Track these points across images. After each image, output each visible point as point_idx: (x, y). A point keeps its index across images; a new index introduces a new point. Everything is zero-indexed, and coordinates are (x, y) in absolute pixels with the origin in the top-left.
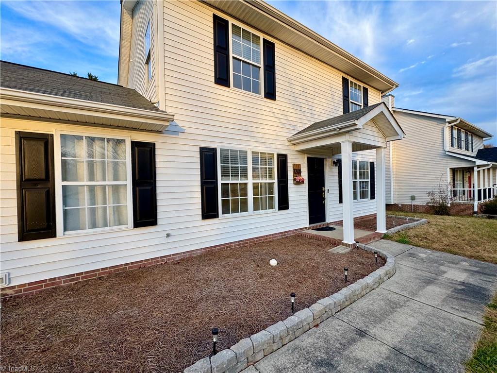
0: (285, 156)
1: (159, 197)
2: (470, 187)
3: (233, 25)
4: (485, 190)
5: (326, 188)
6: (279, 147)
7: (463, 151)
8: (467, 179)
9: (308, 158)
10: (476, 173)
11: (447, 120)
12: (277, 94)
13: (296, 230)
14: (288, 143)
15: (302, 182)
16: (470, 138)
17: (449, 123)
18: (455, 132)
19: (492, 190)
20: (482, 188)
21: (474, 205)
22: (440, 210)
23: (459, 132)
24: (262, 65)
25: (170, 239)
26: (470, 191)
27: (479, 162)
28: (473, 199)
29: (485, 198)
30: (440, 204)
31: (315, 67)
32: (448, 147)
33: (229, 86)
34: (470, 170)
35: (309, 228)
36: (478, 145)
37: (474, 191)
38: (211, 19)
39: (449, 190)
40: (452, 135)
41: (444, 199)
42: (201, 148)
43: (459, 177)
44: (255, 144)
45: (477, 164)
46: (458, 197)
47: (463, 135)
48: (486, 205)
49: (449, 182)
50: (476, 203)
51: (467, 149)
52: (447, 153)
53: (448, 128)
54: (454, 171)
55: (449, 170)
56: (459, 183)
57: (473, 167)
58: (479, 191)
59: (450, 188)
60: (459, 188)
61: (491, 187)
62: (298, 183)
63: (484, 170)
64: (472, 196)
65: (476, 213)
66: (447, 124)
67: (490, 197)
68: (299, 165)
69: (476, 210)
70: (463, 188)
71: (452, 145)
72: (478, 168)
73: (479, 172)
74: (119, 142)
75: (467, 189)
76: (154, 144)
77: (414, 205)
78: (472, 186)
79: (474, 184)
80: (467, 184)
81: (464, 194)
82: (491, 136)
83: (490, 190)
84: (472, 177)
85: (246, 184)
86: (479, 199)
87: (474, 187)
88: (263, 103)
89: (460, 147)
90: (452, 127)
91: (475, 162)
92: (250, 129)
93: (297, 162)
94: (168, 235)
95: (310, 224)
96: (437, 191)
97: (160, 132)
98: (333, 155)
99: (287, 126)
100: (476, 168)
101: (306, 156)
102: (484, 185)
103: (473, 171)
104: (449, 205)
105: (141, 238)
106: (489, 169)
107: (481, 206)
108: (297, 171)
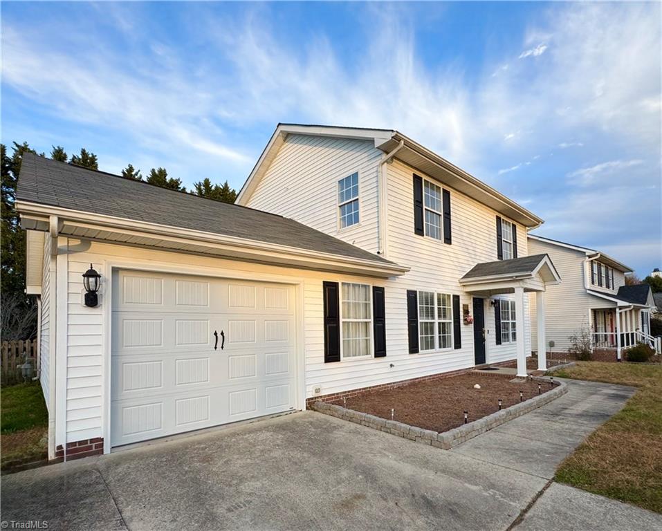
0: (458, 297)
1: (387, 332)
2: (612, 331)
3: (425, 180)
4: (627, 335)
5: (486, 329)
6: (454, 288)
7: (604, 289)
8: (608, 322)
9: (474, 298)
10: (618, 315)
11: (587, 254)
12: (452, 238)
13: (466, 369)
14: (459, 285)
15: (470, 323)
16: (610, 272)
17: (590, 257)
18: (595, 266)
19: (635, 335)
20: (624, 332)
21: (617, 351)
22: (584, 356)
23: (599, 266)
24: (442, 214)
25: (393, 369)
26: (612, 335)
27: (621, 303)
28: (617, 346)
29: (628, 344)
30: (582, 350)
32: (588, 285)
33: (423, 235)
34: (611, 312)
35: (475, 368)
36: (619, 281)
37: (616, 335)
38: (412, 178)
39: (591, 334)
40: (592, 270)
41: (587, 344)
42: (408, 291)
43: (600, 319)
44: (439, 286)
45: (619, 305)
46: (601, 342)
47: (603, 269)
48: (629, 351)
49: (591, 325)
50: (619, 349)
51: (608, 287)
52: (588, 291)
53: (588, 263)
54: (595, 312)
55: (590, 311)
56: (601, 326)
57: (615, 309)
58: (622, 335)
59: (592, 332)
60: (601, 333)
61: (634, 331)
62: (467, 323)
63: (626, 312)
64: (615, 343)
65: (619, 360)
66: (587, 258)
67: (633, 343)
68: (468, 306)
69: (619, 357)
70: (606, 332)
71: (593, 283)
72: (620, 309)
73: (621, 313)
74: (365, 287)
75: (609, 333)
76: (384, 288)
77: (553, 353)
78: (614, 330)
79: (616, 328)
80: (609, 328)
81: (606, 339)
82: (632, 271)
83: (632, 334)
84: (614, 320)
85: (433, 323)
86: (622, 345)
87: (616, 332)
88: (443, 248)
89: (600, 284)
90: (592, 261)
91: (616, 303)
92: (436, 272)
93: (466, 303)
94: (391, 366)
95: (476, 364)
96: (579, 335)
97: (387, 278)
98: (491, 295)
99: (459, 268)
100: (617, 310)
101: (472, 296)
102: (627, 330)
103: (615, 312)
104: (592, 352)
105: (378, 366)
106: (631, 311)
107: (624, 353)
108: (466, 312)
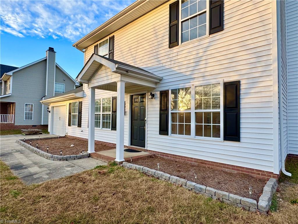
1: (82, 118)
3: (99, 44)
24: (108, 53)
31: (140, 24)
76: (82, 102)
94: (82, 131)
101: (129, 95)
